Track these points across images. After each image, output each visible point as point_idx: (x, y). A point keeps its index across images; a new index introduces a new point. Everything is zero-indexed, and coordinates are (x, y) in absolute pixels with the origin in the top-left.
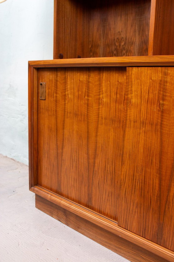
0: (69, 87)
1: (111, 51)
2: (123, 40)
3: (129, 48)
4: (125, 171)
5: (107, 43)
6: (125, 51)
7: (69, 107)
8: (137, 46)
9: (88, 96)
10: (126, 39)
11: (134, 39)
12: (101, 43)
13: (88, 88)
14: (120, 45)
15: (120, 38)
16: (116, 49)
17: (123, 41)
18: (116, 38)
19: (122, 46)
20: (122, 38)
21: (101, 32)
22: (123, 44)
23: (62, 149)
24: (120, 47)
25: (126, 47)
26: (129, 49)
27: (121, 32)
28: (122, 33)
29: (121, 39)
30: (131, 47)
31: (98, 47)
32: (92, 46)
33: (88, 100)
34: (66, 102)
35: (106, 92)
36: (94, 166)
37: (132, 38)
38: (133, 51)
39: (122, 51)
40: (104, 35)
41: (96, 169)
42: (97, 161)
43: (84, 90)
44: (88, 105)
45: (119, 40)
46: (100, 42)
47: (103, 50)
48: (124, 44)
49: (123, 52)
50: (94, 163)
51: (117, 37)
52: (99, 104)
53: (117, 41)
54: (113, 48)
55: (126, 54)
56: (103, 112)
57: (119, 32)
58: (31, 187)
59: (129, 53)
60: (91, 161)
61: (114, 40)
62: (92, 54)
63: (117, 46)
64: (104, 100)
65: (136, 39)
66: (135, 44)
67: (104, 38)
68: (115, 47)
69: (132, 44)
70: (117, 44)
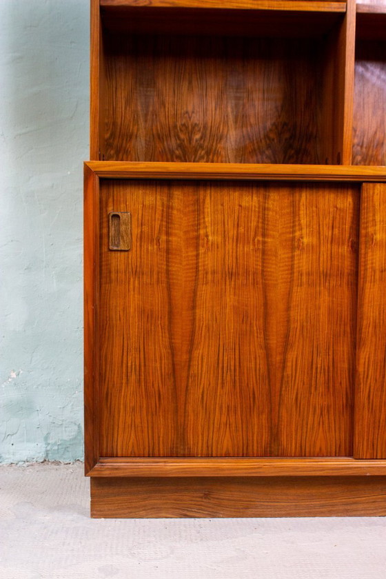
0: (208, 219)
1: (167, 149)
2: (197, 128)
3: (212, 145)
4: (367, 356)
5: (155, 132)
6: (203, 152)
7: (209, 261)
8: (233, 143)
9: (264, 235)
10: (205, 127)
11: (223, 129)
12: (142, 131)
13: (264, 219)
14: (190, 140)
15: (190, 124)
16: (180, 146)
17: (199, 131)
18: (179, 124)
19: (196, 141)
20: (196, 124)
21: (139, 108)
22: (197, 136)
23: (190, 352)
24: (190, 143)
25: (206, 144)
26: (214, 148)
27: (193, 112)
28: (194, 115)
29: (193, 128)
30: (219, 145)
31: (131, 138)
32: (113, 135)
33: (264, 243)
34: (202, 250)
35: (308, 226)
36: (284, 368)
37: (219, 127)
38: (223, 153)
39: (196, 151)
40: (146, 115)
41: (289, 371)
42: (291, 356)
43: (253, 224)
44: (264, 252)
45: (187, 128)
46: (136, 127)
47: (144, 145)
48: (201, 138)
49: (199, 152)
50: (284, 362)
51: (183, 123)
52: (293, 249)
53: (181, 130)
54: (173, 143)
55: (205, 158)
56: (304, 262)
57: (187, 112)
58: (94, 465)
59: (213, 156)
60: (277, 358)
61: (175, 127)
62: (112, 152)
63: (184, 141)
64: (305, 240)
65: (228, 130)
66: (227, 139)
67: (146, 121)
68: (178, 142)
69: (221, 139)
70: (182, 136)
